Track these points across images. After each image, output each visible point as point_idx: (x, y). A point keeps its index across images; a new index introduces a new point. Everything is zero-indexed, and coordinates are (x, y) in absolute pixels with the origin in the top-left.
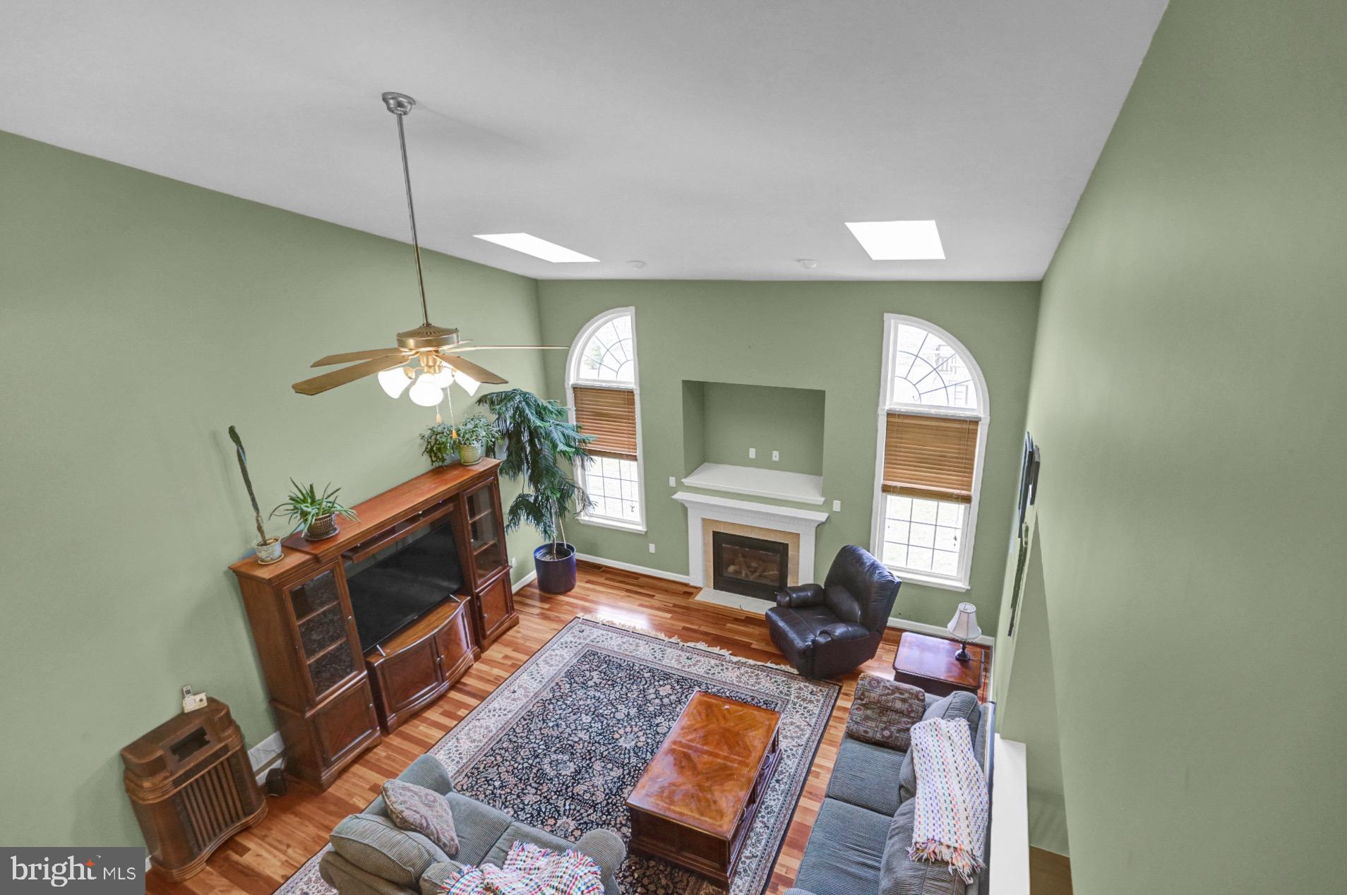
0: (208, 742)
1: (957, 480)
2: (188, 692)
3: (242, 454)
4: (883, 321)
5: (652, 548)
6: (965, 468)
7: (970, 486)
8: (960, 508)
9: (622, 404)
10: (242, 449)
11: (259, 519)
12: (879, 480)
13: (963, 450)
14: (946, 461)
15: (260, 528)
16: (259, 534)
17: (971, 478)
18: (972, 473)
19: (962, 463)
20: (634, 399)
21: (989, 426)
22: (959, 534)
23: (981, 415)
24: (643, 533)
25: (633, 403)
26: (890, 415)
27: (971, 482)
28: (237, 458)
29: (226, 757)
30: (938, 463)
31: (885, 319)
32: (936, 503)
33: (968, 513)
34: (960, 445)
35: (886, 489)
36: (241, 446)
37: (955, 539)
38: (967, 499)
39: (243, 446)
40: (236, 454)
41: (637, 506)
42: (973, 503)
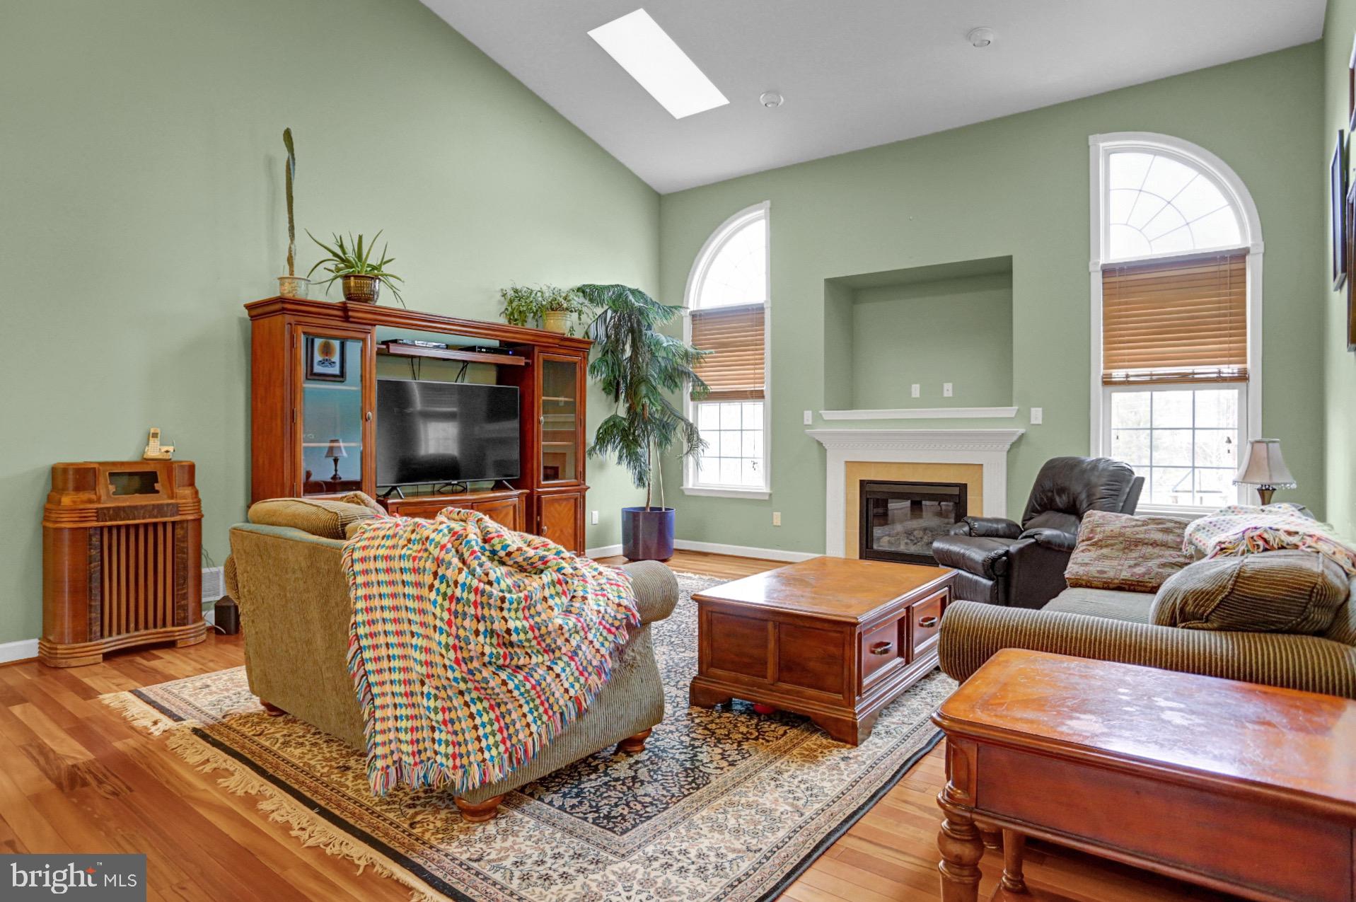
0: (157, 492)
1: (1220, 350)
2: (155, 435)
3: (291, 167)
4: (1089, 147)
5: (777, 518)
6: (1231, 329)
7: (1244, 355)
8: (1229, 396)
9: (749, 326)
10: (294, 159)
11: (293, 247)
12: (1098, 369)
13: (1225, 302)
14: (1199, 324)
15: (290, 261)
16: (287, 267)
17: (1245, 341)
18: (1245, 334)
19: (1225, 322)
20: (763, 318)
21: (1264, 255)
22: (1234, 435)
23: (1249, 244)
24: (767, 498)
25: (762, 323)
26: (1108, 271)
27: (1245, 349)
28: (285, 168)
29: (173, 519)
30: (1189, 329)
31: (1090, 144)
32: (1191, 392)
33: (1245, 398)
34: (1219, 295)
35: (1108, 382)
36: (293, 155)
37: (1229, 441)
38: (1243, 377)
39: (296, 156)
40: (285, 164)
41: (761, 463)
42: (1251, 383)
